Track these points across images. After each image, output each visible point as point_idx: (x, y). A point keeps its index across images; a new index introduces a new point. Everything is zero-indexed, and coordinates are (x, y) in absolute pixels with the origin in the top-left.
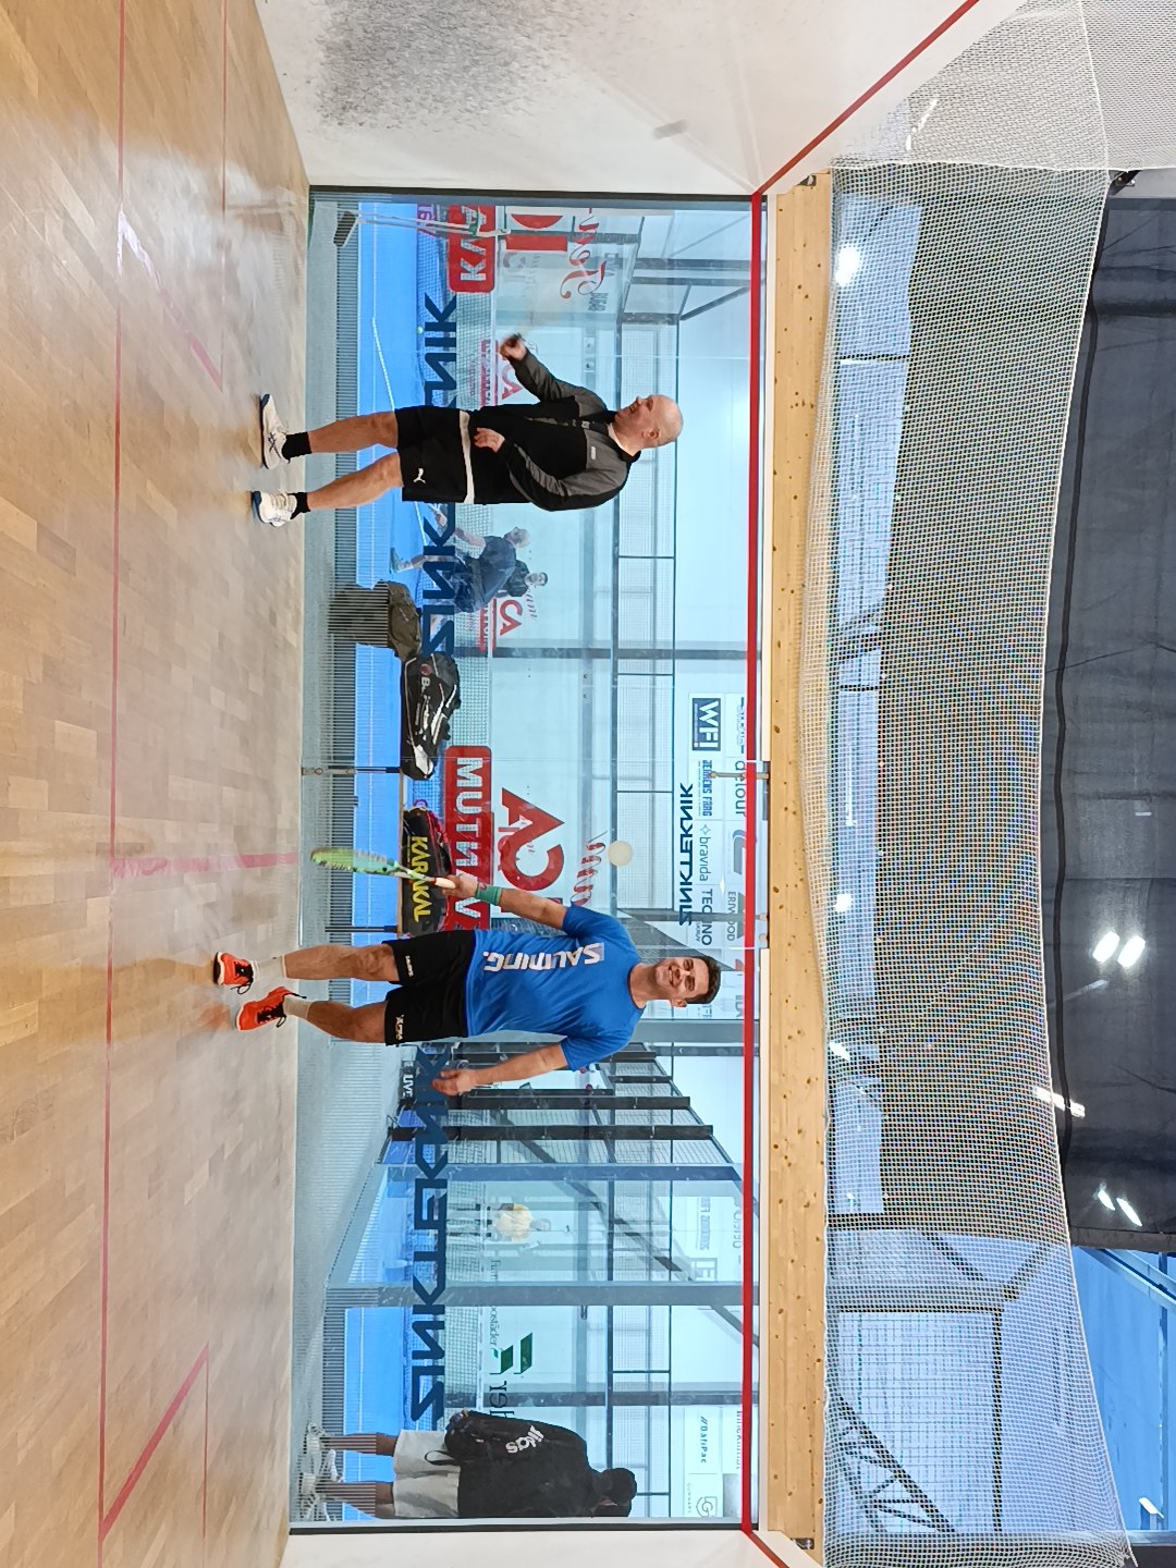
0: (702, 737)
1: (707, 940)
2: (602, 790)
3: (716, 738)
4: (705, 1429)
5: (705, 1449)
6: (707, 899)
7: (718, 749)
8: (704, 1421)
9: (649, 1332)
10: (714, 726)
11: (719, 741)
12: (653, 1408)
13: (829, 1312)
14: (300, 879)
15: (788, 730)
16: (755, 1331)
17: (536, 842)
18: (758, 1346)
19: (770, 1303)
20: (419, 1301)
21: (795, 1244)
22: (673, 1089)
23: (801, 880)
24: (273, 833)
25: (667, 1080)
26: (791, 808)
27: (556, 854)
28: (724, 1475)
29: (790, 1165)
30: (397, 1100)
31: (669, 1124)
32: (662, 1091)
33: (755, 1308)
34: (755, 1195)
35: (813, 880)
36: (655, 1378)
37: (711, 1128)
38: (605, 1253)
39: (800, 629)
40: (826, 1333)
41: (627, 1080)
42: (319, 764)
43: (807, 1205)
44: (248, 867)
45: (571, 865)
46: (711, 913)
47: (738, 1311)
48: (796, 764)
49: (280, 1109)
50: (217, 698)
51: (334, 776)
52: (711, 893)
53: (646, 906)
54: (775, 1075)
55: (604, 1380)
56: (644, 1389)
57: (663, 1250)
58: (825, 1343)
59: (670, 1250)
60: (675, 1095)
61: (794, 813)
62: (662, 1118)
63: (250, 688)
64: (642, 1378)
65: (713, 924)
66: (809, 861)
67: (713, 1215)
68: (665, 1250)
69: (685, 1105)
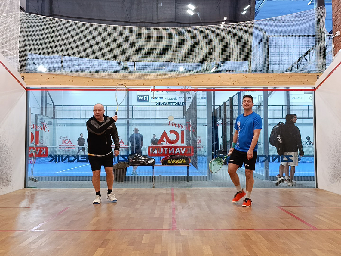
0: (146, 99)
1: (190, 98)
2: (158, 121)
3: (146, 97)
4: (294, 98)
5: (299, 98)
6: (181, 98)
7: (149, 96)
8: (293, 98)
9: (274, 110)
10: (144, 97)
11: (147, 96)
12: (290, 109)
13: (269, 72)
14: (177, 188)
15: (144, 82)
16: (273, 88)
17: (169, 136)
19: (267, 85)
20: (267, 161)
21: (254, 80)
22: (222, 105)
23: (176, 79)
24: (167, 194)
26: (161, 81)
27: (171, 132)
28: (304, 94)
29: (237, 81)
31: (229, 106)
32: (222, 108)
33: (268, 88)
35: (176, 76)
36: (284, 108)
37: (230, 97)
39: (121, 79)
40: (273, 73)
41: (220, 115)
42: (152, 184)
43: (246, 77)
44: (174, 199)
45: (174, 128)
46: (184, 97)
47: (269, 92)
48: (151, 80)
50: (137, 207)
51: (154, 180)
53: (183, 111)
54: (218, 84)
57: (257, 107)
63: (135, 200)
64: (284, 111)
65: (186, 97)
66: (172, 77)
69: (225, 103)
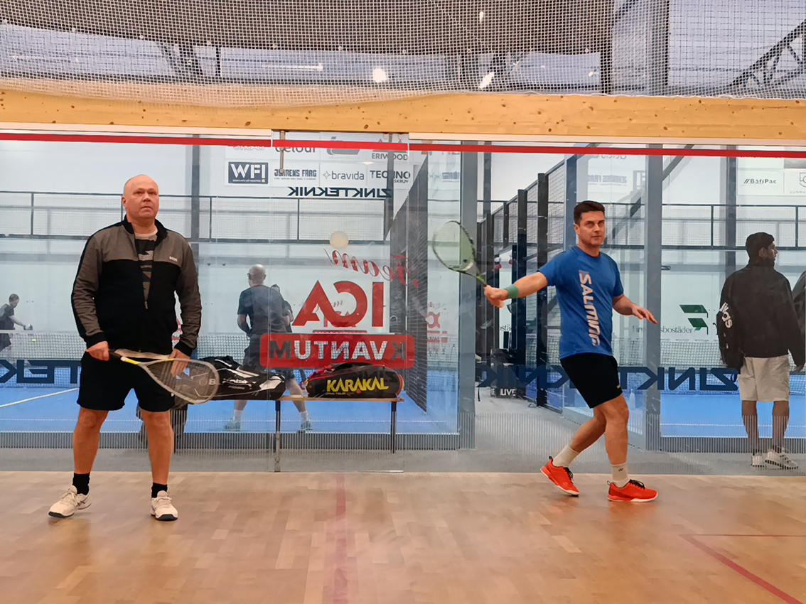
0: (258, 176)
1: (407, 175)
2: (297, 251)
3: (258, 166)
4: (752, 181)
5: (766, 181)
6: (378, 174)
7: (267, 164)
8: (747, 181)
9: (684, 220)
10: (250, 168)
11: (261, 164)
12: (737, 218)
13: (666, 94)
14: (356, 472)
15: (249, 116)
16: (682, 147)
17: (332, 301)
18: (693, 145)
19: (660, 136)
20: (654, 386)
21: (619, 117)
22: (513, 201)
23: (359, 108)
24: (321, 493)
25: (506, 205)
26: (306, 114)
27: (341, 286)
28: (785, 167)
29: (563, 121)
30: (518, 400)
31: (536, 205)
32: (514, 210)
33: (665, 147)
34: (585, 145)
35: (359, 99)
36: (716, 216)
37: (540, 175)
38: (627, 252)
39: (172, 105)
40: (681, 96)
41: (506, 235)
42: (272, 460)
43: (592, 108)
44: (345, 510)
45: (349, 275)
46: (387, 172)
47: (667, 159)
48: (274, 110)
49: (518, 485)
50: (220, 534)
51: (281, 448)
52: (373, 172)
53: (382, 219)
54: (500, 130)
55: (717, 253)
56: (724, 225)
57: (627, 210)
58: (688, 97)
59: (627, 204)
60: (517, 200)
61: (310, 112)
62: (533, 209)
63: (214, 510)
64: (716, 225)
65: (395, 170)
66: (345, 102)
67: (602, 173)
68: (627, 208)
69: (524, 194)
